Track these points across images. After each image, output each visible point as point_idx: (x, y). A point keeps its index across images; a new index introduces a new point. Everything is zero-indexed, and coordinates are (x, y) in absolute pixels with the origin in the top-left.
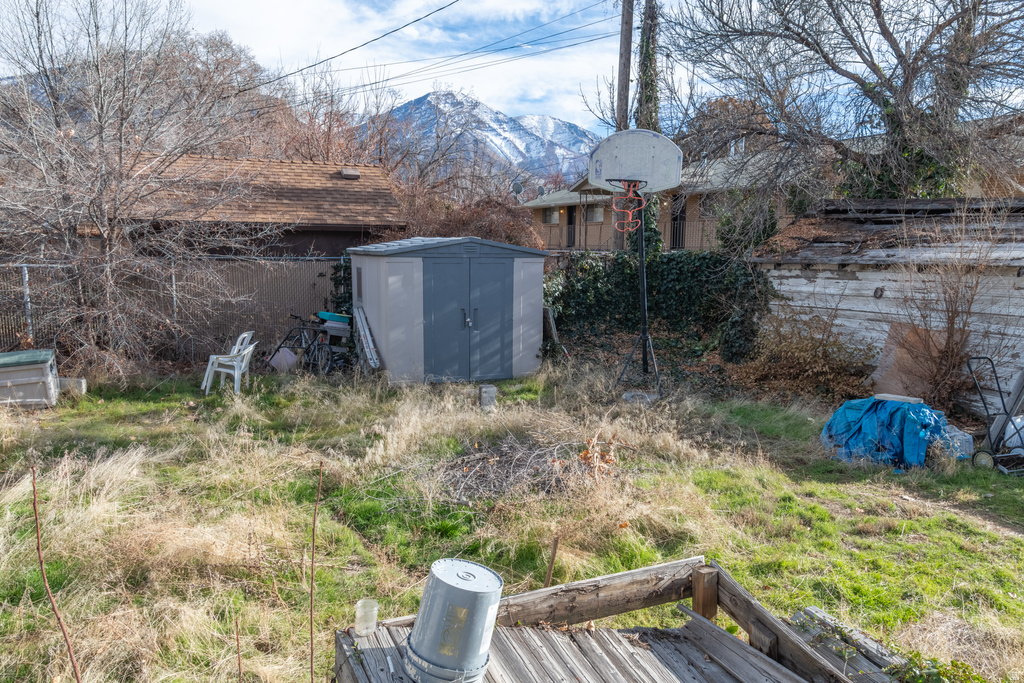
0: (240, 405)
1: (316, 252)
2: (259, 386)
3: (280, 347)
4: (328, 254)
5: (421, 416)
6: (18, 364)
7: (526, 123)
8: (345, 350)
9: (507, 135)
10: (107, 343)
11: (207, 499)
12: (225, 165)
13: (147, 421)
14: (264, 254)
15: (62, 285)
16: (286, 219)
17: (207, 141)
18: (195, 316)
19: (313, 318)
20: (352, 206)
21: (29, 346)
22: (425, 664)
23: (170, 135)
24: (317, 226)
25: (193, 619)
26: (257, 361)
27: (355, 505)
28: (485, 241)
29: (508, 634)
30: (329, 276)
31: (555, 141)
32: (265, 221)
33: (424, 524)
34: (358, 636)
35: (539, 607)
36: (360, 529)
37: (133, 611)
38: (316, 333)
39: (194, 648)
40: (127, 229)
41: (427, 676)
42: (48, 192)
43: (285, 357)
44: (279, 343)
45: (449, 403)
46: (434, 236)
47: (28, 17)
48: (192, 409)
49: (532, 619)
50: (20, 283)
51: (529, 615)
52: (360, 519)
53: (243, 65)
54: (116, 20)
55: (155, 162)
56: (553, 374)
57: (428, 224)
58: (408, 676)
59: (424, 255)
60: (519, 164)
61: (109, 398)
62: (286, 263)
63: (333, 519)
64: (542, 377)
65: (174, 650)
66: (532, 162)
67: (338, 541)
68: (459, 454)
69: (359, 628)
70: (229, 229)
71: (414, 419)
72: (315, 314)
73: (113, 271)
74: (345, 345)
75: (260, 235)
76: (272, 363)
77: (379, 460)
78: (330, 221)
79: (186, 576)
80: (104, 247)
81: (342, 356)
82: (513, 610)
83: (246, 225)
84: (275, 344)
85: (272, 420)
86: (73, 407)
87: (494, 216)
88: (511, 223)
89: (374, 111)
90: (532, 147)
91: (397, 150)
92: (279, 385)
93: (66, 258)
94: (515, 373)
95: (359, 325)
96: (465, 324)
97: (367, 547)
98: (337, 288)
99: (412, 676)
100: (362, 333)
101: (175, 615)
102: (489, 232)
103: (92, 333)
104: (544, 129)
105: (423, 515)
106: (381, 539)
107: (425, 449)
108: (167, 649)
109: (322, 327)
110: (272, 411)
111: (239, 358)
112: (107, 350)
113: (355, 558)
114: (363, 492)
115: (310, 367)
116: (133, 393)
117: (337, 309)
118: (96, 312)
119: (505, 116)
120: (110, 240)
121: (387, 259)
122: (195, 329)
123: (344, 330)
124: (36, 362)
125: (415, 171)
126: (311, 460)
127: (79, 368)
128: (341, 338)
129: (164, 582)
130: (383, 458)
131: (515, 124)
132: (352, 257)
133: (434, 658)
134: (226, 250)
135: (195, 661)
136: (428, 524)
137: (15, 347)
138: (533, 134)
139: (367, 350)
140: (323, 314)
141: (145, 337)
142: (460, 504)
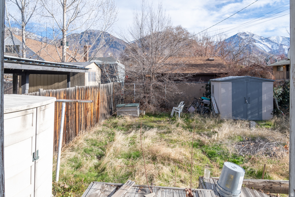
0: (180, 121)
1: (201, 81)
2: (185, 116)
3: (191, 106)
4: (205, 81)
5: (229, 128)
6: (132, 106)
7: (271, 39)
8: (208, 108)
9: (264, 43)
10: (150, 103)
11: (170, 142)
12: (179, 59)
13: (158, 122)
14: (188, 81)
15: (142, 88)
16: (194, 72)
17: (175, 53)
18: (170, 97)
19: (200, 98)
20: (212, 68)
21: (135, 102)
22: (222, 189)
23: (167, 52)
24: (202, 74)
25: (166, 170)
26: (185, 109)
27: (208, 150)
28: (253, 77)
29: (249, 190)
30: (205, 87)
31: (282, 44)
32: (188, 73)
33: (228, 159)
34: (205, 179)
35: (259, 185)
36: (209, 157)
37: (153, 165)
38: (200, 103)
39: (166, 177)
40: (156, 76)
41: (222, 192)
42: (140, 67)
43: (192, 109)
44: (190, 105)
45: (239, 125)
46: (236, 76)
47: (139, 30)
48: (168, 121)
49: (257, 188)
50: (133, 88)
51: (256, 186)
52: (210, 155)
53: (185, 33)
54: (156, 27)
55: (163, 59)
56: (277, 120)
57: (235, 72)
58: (217, 191)
59: (232, 81)
60: (269, 52)
61: (150, 116)
62: (193, 84)
63: (202, 153)
64: (273, 121)
65: (161, 176)
66: (274, 51)
67: (203, 159)
68: (241, 141)
69: (205, 177)
70: (179, 75)
71: (227, 128)
72: (201, 98)
73: (152, 85)
74: (209, 107)
75: (187, 76)
76: (189, 110)
77: (216, 139)
78: (205, 72)
79: (165, 160)
80: (151, 80)
81: (207, 110)
82: (251, 183)
83: (183, 74)
84: (189, 105)
85: (188, 125)
86: (142, 117)
87: (256, 69)
88: (262, 71)
89: (219, 41)
90: (274, 46)
91: (227, 51)
92: (190, 116)
93: (143, 82)
94: (263, 119)
95: (213, 101)
96: (246, 102)
97: (211, 163)
98: (207, 90)
99: (218, 192)
100: (213, 103)
101: (162, 168)
102: (254, 74)
103: (147, 100)
104: (278, 40)
105: (228, 156)
106: (215, 161)
107: (230, 138)
108: (160, 176)
109: (202, 101)
110: (188, 123)
111: (180, 108)
112: (150, 105)
113: (207, 165)
114: (211, 147)
115: (199, 112)
116: (155, 115)
117: (207, 96)
118: (148, 95)
119: (264, 37)
120: (152, 78)
121: (221, 82)
122: (170, 100)
123: (208, 102)
124: (135, 106)
125: (232, 56)
126: (197, 136)
127: (144, 108)
128: (207, 104)
129: (160, 160)
130: (217, 138)
131: (268, 40)
132: (211, 82)
133: (224, 188)
134: (178, 80)
135: (166, 180)
136: (230, 159)
137: (131, 102)
138: (274, 42)
139: (215, 108)
140: (203, 98)
141: (158, 102)
142: (240, 155)
